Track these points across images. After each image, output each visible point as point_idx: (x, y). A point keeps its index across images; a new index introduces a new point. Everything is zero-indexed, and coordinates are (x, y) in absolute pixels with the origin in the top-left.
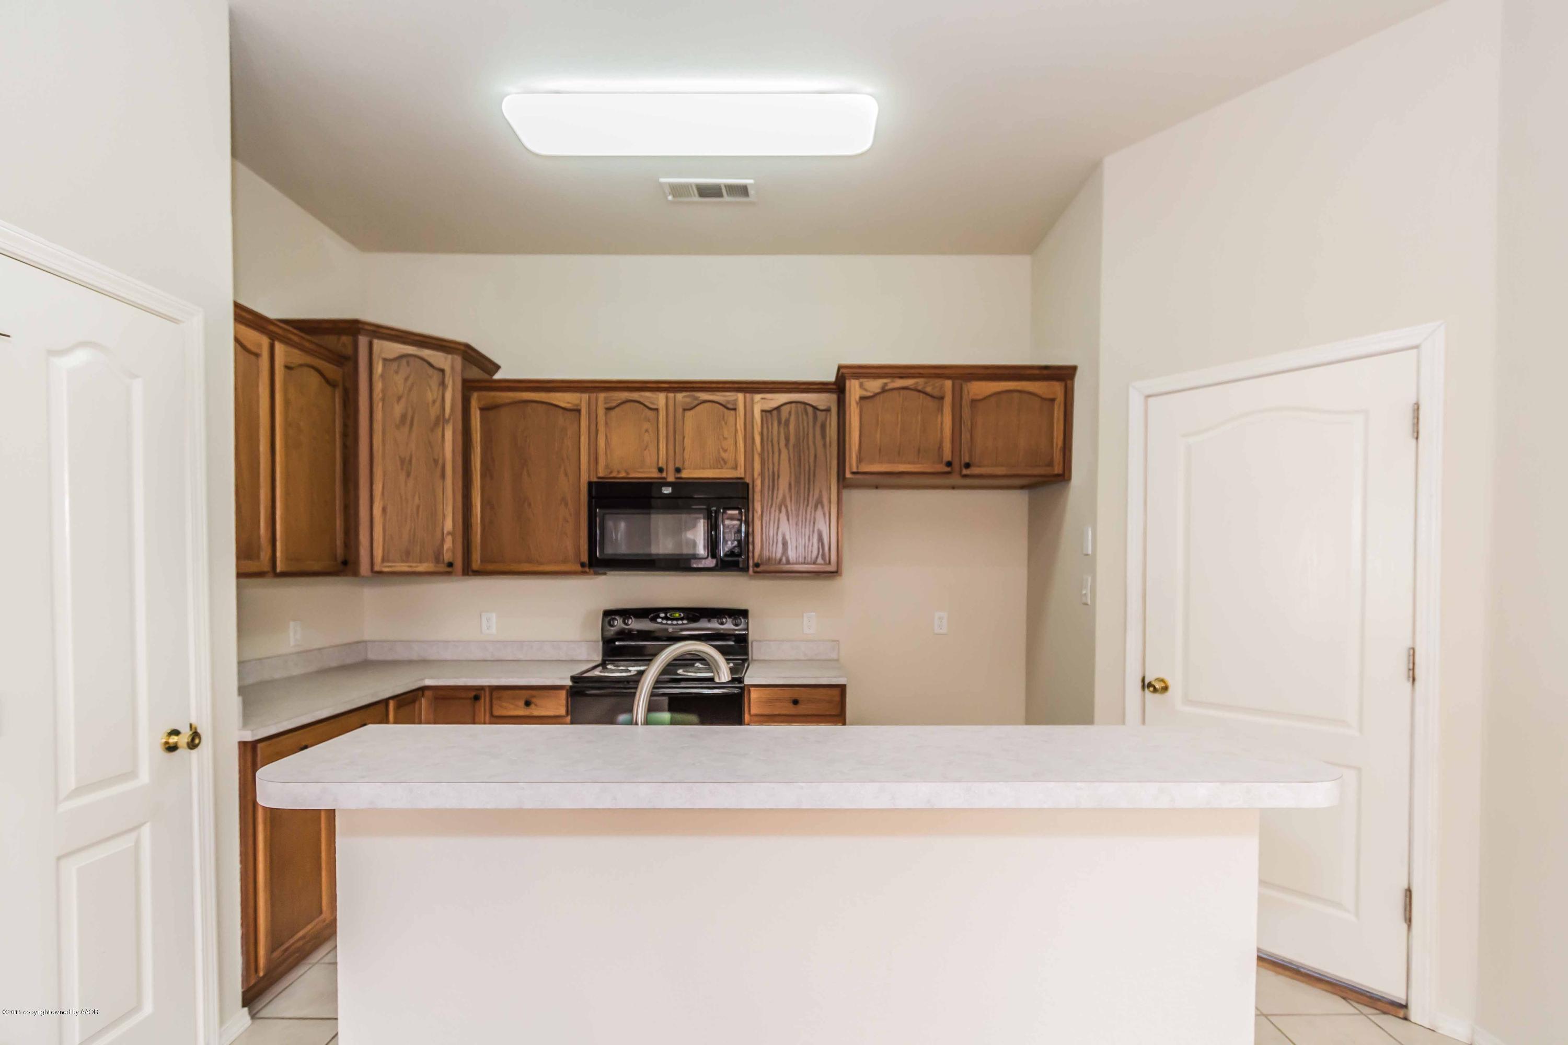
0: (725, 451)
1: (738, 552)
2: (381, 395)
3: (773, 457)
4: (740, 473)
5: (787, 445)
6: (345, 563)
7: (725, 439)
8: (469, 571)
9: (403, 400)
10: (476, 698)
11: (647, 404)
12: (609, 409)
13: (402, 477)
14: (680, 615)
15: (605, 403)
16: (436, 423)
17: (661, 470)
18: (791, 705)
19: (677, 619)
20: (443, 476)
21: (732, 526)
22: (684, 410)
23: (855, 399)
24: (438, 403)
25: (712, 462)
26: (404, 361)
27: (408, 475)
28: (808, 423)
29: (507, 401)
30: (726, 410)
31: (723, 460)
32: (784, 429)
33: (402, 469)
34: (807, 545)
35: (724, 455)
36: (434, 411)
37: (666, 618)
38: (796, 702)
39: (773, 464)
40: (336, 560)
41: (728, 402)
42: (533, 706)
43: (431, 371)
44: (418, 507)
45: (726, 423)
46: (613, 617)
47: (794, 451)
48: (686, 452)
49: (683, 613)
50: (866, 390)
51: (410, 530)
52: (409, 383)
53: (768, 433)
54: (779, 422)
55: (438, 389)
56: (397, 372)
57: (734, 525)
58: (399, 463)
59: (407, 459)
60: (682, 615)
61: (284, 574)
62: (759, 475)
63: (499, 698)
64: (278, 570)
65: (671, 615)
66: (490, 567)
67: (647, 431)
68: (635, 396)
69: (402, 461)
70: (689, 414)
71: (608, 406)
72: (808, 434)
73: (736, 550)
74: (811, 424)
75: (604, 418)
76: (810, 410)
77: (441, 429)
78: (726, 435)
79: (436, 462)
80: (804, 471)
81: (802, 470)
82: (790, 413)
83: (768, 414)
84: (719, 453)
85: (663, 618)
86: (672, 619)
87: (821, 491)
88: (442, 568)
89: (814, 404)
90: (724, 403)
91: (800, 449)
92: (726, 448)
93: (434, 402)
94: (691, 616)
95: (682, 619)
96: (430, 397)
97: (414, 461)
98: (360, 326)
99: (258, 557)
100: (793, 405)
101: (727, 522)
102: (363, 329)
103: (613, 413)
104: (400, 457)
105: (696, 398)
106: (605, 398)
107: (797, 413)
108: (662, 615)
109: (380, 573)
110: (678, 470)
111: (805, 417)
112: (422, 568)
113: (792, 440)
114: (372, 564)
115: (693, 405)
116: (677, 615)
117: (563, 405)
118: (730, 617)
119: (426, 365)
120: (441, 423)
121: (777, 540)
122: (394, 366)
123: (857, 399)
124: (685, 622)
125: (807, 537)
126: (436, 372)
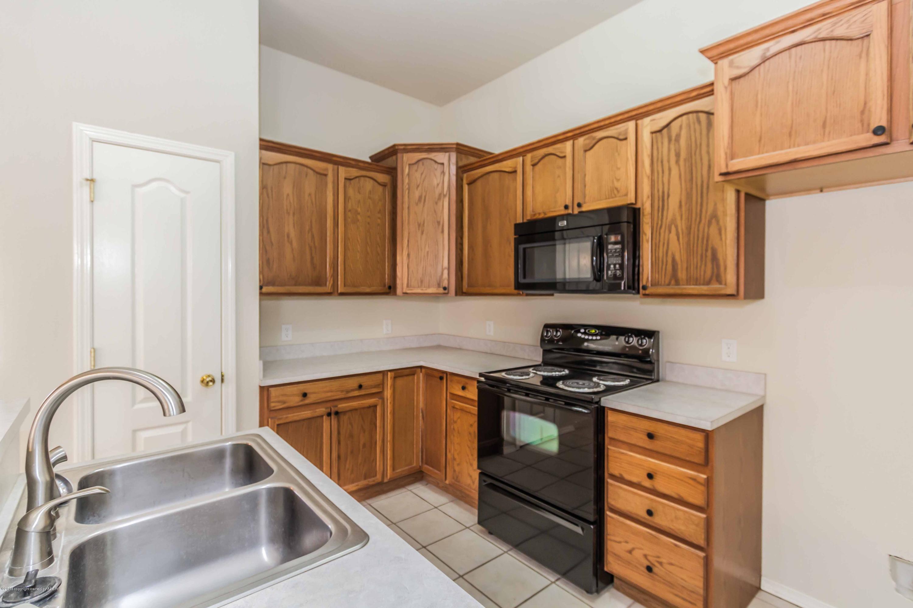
0: (618, 180)
1: (620, 275)
2: (407, 187)
3: (663, 177)
4: (631, 199)
5: (677, 162)
6: (390, 288)
7: (618, 169)
8: (460, 292)
9: (420, 188)
10: (441, 378)
11: (558, 154)
12: (534, 165)
13: (419, 234)
14: (596, 331)
15: (531, 161)
16: (439, 199)
17: (566, 207)
18: (646, 438)
19: (593, 335)
20: (443, 232)
21: (614, 250)
22: (586, 151)
23: (723, 84)
24: (440, 185)
25: (607, 193)
26: (421, 163)
27: (422, 233)
28: (701, 133)
29: (479, 175)
30: (618, 142)
31: (617, 189)
32: (675, 144)
33: (419, 229)
34: (699, 264)
35: (617, 184)
36: (438, 191)
37: (585, 333)
38: (651, 436)
39: (663, 184)
40: (385, 286)
41: (620, 134)
42: (466, 391)
43: (436, 166)
44: (428, 252)
45: (619, 154)
46: (549, 329)
47: (685, 165)
48: (587, 187)
49: (598, 330)
50: (738, 67)
51: (423, 268)
52: (423, 176)
53: (658, 153)
54: (670, 140)
55: (441, 177)
56: (416, 171)
57: (616, 249)
58: (417, 226)
59: (422, 223)
60: (597, 331)
61: (342, 294)
62: (648, 197)
63: (451, 381)
64: (339, 291)
65: (589, 331)
66: (472, 290)
67: (559, 176)
68: (550, 150)
69: (419, 225)
70: (589, 153)
71: (533, 163)
72: (701, 145)
73: (618, 273)
74: (704, 132)
75: (531, 173)
76: (703, 117)
77: (442, 201)
78: (619, 165)
79: (439, 223)
80: (697, 185)
81: (694, 186)
82: (681, 127)
83: (658, 134)
84: (613, 182)
85: (582, 333)
86: (589, 335)
87: (715, 204)
88: (441, 291)
89: (707, 109)
90: (616, 136)
91: (691, 164)
92: (618, 178)
93: (438, 185)
94: (604, 333)
95: (596, 335)
96: (435, 182)
97: (425, 224)
98: (397, 147)
99: (326, 285)
100: (684, 117)
101: (610, 247)
102: (398, 149)
103: (537, 167)
104: (418, 223)
105: (594, 138)
106: (532, 157)
107: (689, 126)
108: (582, 331)
109: (406, 293)
110: (579, 205)
111: (697, 126)
112: (430, 291)
113: (683, 155)
114: (402, 289)
115: (591, 145)
116: (593, 331)
117: (507, 170)
118: (636, 336)
119: (433, 162)
120: (442, 197)
121: (667, 261)
122: (415, 167)
123: (726, 82)
124: (598, 338)
125: (699, 257)
126: (439, 165)
